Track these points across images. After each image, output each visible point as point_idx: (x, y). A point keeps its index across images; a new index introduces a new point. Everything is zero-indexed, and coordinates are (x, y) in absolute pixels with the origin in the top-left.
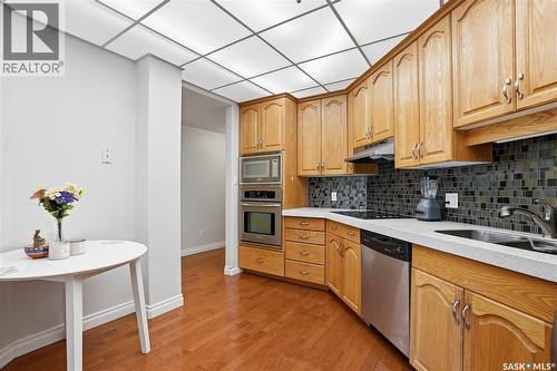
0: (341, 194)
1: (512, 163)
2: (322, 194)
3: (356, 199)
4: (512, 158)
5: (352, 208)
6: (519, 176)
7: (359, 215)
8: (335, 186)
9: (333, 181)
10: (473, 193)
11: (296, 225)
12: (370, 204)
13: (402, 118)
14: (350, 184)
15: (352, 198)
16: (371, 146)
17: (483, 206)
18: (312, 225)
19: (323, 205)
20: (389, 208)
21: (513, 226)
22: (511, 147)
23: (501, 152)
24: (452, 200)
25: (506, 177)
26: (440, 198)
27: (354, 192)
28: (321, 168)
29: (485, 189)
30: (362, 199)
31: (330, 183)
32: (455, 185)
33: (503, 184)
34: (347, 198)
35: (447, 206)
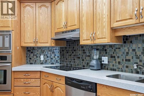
0: (46, 57)
1: (131, 44)
2: (35, 57)
3: (54, 59)
4: (131, 42)
5: (52, 64)
6: (134, 50)
7: (56, 68)
8: (43, 52)
9: (42, 50)
10: (114, 57)
11: (22, 76)
12: (62, 61)
13: (84, 19)
14: (50, 51)
15: (52, 59)
16: (66, 32)
17: (119, 63)
18: (32, 76)
19: (35, 63)
20: (72, 63)
21: (132, 71)
22: (131, 37)
23: (127, 39)
24: (105, 60)
25: (129, 50)
26: (100, 59)
27: (53, 55)
28: (36, 42)
29: (120, 55)
30: (57, 59)
31: (40, 51)
32: (106, 53)
33: (128, 53)
34: (49, 58)
35: (103, 63)
